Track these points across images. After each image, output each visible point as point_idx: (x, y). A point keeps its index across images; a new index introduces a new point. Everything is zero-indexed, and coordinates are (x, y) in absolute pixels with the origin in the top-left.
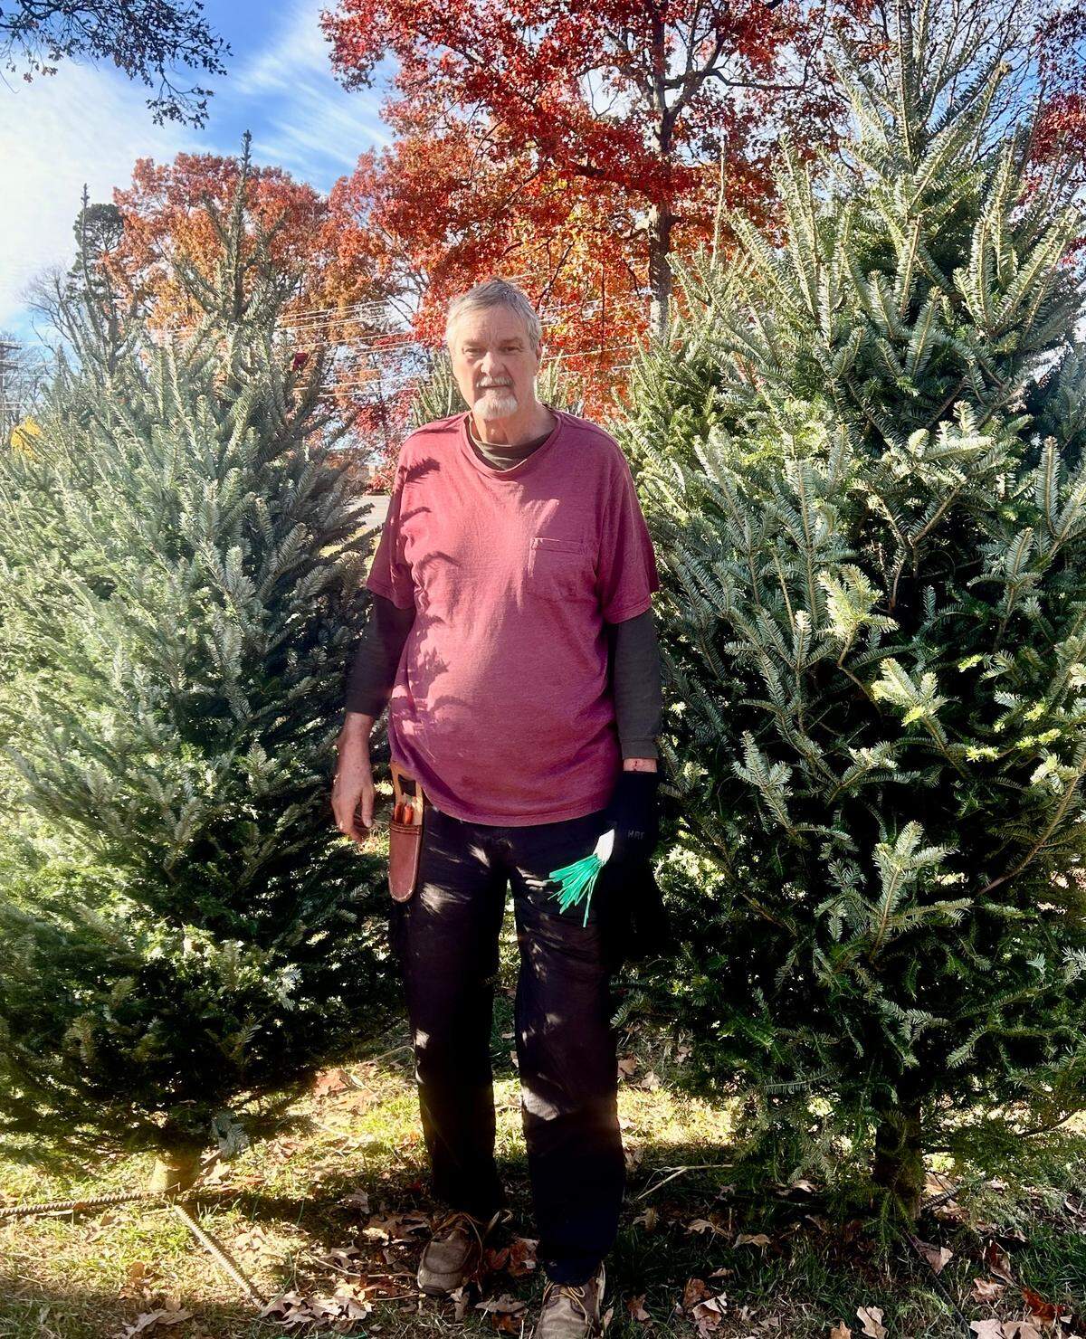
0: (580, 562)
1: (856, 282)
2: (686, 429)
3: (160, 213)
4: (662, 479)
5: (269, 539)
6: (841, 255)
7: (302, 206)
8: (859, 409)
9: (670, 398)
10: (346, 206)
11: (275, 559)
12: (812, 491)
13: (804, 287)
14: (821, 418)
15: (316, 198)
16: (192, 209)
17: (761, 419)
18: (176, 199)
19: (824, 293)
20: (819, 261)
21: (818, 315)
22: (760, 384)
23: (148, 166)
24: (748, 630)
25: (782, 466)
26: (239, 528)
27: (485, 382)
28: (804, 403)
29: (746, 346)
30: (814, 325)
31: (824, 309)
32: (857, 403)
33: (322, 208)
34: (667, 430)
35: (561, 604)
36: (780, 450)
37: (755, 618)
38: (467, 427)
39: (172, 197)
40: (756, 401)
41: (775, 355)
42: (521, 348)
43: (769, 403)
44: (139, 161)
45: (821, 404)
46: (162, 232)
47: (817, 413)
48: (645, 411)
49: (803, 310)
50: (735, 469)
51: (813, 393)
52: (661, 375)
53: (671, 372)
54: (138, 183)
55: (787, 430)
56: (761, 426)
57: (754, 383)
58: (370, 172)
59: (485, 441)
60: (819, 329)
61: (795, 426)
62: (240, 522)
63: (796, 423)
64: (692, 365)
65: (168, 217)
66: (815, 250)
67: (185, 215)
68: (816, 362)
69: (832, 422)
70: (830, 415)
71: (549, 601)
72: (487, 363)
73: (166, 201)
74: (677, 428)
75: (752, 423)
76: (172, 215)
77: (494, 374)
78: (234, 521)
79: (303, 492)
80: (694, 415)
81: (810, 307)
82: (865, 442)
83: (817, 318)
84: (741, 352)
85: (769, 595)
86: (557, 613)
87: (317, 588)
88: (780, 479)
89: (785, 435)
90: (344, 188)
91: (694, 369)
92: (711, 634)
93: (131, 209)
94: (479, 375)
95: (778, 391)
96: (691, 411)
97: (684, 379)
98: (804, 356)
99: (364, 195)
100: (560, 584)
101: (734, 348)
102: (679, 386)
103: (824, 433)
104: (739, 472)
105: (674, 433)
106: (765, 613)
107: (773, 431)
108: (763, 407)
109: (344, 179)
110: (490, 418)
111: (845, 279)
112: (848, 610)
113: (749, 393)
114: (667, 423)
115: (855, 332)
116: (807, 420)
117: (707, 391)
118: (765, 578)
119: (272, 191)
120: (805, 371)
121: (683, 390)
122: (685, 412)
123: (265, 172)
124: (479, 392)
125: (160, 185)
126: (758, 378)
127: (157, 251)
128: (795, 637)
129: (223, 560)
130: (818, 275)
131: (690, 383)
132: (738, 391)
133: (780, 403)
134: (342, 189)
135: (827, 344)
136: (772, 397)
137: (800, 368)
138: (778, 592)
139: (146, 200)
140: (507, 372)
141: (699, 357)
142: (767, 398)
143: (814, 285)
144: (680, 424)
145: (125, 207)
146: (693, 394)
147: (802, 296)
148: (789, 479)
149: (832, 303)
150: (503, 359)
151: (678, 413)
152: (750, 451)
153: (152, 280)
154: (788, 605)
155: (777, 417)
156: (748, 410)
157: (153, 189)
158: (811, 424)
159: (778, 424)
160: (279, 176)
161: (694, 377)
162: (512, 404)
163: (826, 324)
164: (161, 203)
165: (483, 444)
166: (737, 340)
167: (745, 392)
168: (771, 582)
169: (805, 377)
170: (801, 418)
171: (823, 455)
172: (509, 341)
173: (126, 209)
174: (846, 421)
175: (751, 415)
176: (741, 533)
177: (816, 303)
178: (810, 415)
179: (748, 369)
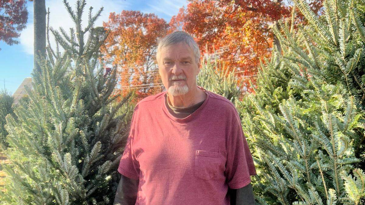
0: (219, 161)
1: (358, 26)
2: (279, 96)
3: (117, 29)
4: (264, 120)
5: (86, 148)
6: (350, 13)
7: (161, 25)
8: (359, 88)
9: (273, 84)
10: (175, 25)
11: (88, 157)
12: (336, 127)
13: (331, 31)
14: (340, 92)
15: (166, 22)
16: (127, 27)
17: (311, 93)
18: (122, 24)
19: (341, 32)
20: (339, 18)
21: (338, 44)
22: (310, 77)
23: (113, 15)
24: (304, 196)
25: (321, 114)
26: (73, 143)
27: (173, 78)
28: (332, 86)
29: (303, 60)
30: (336, 49)
31: (342, 41)
32: (358, 85)
33: (167, 26)
34: (272, 97)
35: (210, 182)
36: (320, 108)
37: (307, 190)
38: (166, 99)
39: (121, 24)
40: (308, 85)
41: (317, 63)
42: (191, 62)
43: (315, 86)
44: (111, 13)
45: (341, 86)
46: (117, 35)
47: (338, 91)
48: (263, 89)
49: (331, 42)
50: (298, 117)
51: (336, 81)
52: (270, 75)
53: (274, 74)
54: (110, 20)
55: (323, 99)
56: (311, 96)
57: (307, 76)
58: (183, 14)
59: (174, 106)
60: (339, 50)
61: (328, 97)
62: (73, 141)
63: (328, 95)
64: (283, 71)
65: (119, 30)
66: (337, 13)
67: (125, 30)
68: (338, 66)
69: (346, 94)
70: (345, 91)
71: (205, 180)
72: (174, 69)
73: (119, 25)
74: (276, 96)
75: (307, 95)
76: (121, 29)
77: (178, 74)
78: (71, 141)
79: (103, 127)
80: (283, 91)
81: (334, 40)
82: (362, 104)
83: (338, 45)
84: (301, 62)
85: (315, 177)
86: (208, 186)
87: (107, 170)
88: (320, 121)
89: (322, 101)
90: (175, 19)
91: (283, 72)
92: (286, 194)
93: (108, 28)
94: (171, 75)
95: (319, 80)
96: (282, 89)
97: (279, 76)
98: (332, 63)
99: (181, 21)
100: (210, 173)
101: (297, 60)
102: (277, 79)
103: (342, 100)
104: (300, 118)
105: (275, 99)
106: (313, 188)
107: (316, 99)
108: (311, 88)
109: (174, 16)
110: (176, 95)
111: (352, 25)
112: (356, 190)
113: (305, 81)
114: (272, 94)
115: (358, 51)
116: (333, 94)
117: (288, 81)
118: (313, 170)
119: (152, 21)
120: (332, 71)
121: (278, 81)
122: (279, 90)
123: (149, 15)
124: (171, 83)
125: (117, 20)
126: (309, 74)
127: (116, 41)
128: (328, 201)
129: (63, 159)
130: (339, 24)
131: (281, 78)
132: (300, 80)
133: (320, 86)
134: (174, 19)
135: (343, 58)
136: (316, 83)
137: (330, 70)
138: (319, 177)
139: (112, 25)
140: (184, 73)
141: (285, 67)
142: (313, 83)
143: (336, 29)
144: (277, 95)
145: (106, 27)
146: (283, 82)
147: (330, 35)
148: (324, 121)
149: (346, 37)
150: (182, 67)
151: (277, 90)
152: (306, 108)
153: (114, 50)
154: (325, 185)
155: (318, 92)
156: (304, 89)
157: (115, 21)
158: (335, 96)
159: (319, 96)
160: (154, 16)
161: (283, 75)
162: (186, 89)
163: (342, 47)
164: (117, 26)
165: (173, 107)
166: (299, 57)
167: (303, 81)
168: (315, 171)
169: (332, 73)
170: (330, 93)
171: (341, 110)
172: (185, 59)
173: (107, 28)
174: (353, 94)
175: (305, 91)
176: (301, 148)
177: (337, 37)
178: (335, 91)
179: (304, 70)
